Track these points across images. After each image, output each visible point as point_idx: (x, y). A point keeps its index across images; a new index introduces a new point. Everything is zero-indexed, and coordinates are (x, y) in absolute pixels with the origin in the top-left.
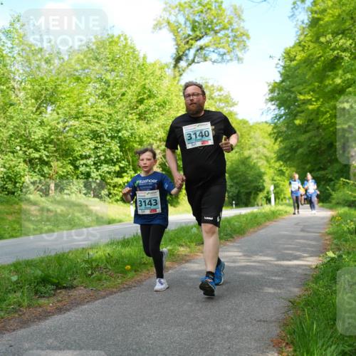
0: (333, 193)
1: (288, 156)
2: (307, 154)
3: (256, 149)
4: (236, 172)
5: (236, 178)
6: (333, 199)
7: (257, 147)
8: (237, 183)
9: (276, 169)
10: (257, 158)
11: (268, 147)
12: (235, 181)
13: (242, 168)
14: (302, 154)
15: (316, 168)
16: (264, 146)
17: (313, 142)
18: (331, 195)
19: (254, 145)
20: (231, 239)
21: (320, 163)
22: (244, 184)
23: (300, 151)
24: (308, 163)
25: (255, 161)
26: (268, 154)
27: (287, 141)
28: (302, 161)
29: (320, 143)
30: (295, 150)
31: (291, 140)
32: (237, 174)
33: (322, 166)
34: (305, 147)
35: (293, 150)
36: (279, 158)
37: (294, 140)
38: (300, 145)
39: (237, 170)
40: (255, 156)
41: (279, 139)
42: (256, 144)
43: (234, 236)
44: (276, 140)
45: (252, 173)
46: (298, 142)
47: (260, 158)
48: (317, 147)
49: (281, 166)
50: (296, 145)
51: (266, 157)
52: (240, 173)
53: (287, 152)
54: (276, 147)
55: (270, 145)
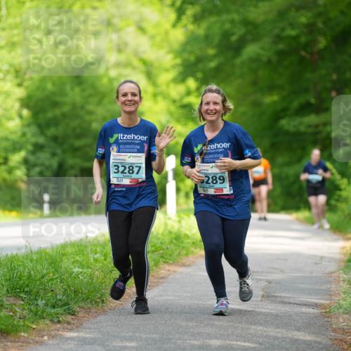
0: (343, 183)
1: (213, 64)
2: (269, 62)
3: (114, 37)
4: (55, 104)
5: (54, 122)
6: (346, 200)
7: (118, 30)
8: (55, 139)
9: (174, 101)
10: (118, 65)
11: (151, 30)
12: (52, 131)
13: (74, 95)
14: (255, 60)
15: (295, 104)
16: (141, 29)
17: (292, 25)
18: (337, 188)
19: (109, 23)
20: (69, 318)
21: (306, 90)
22: (78, 143)
23: (251, 50)
24: (271, 88)
25: (113, 73)
26: (151, 54)
27: (213, 19)
28: (254, 83)
29: (311, 28)
30: (237, 48)
31: (225, 17)
32: (57, 112)
33: (313, 101)
34: (267, 41)
35: (230, 47)
36: (188, 70)
37: (236, 17)
38: (253, 31)
39: (58, 99)
40: (112, 58)
41: (190, 11)
42: (116, 21)
43: (76, 308)
44: (180, 12)
45: (101, 111)
46: (246, 23)
47: (127, 65)
48: (303, 39)
49: (189, 93)
50: (239, 32)
51: (144, 62)
52: (66, 109)
53: (211, 52)
54: (178, 35)
55: (157, 25)
